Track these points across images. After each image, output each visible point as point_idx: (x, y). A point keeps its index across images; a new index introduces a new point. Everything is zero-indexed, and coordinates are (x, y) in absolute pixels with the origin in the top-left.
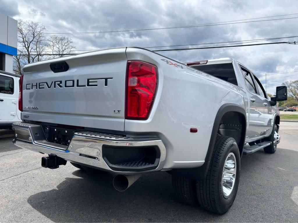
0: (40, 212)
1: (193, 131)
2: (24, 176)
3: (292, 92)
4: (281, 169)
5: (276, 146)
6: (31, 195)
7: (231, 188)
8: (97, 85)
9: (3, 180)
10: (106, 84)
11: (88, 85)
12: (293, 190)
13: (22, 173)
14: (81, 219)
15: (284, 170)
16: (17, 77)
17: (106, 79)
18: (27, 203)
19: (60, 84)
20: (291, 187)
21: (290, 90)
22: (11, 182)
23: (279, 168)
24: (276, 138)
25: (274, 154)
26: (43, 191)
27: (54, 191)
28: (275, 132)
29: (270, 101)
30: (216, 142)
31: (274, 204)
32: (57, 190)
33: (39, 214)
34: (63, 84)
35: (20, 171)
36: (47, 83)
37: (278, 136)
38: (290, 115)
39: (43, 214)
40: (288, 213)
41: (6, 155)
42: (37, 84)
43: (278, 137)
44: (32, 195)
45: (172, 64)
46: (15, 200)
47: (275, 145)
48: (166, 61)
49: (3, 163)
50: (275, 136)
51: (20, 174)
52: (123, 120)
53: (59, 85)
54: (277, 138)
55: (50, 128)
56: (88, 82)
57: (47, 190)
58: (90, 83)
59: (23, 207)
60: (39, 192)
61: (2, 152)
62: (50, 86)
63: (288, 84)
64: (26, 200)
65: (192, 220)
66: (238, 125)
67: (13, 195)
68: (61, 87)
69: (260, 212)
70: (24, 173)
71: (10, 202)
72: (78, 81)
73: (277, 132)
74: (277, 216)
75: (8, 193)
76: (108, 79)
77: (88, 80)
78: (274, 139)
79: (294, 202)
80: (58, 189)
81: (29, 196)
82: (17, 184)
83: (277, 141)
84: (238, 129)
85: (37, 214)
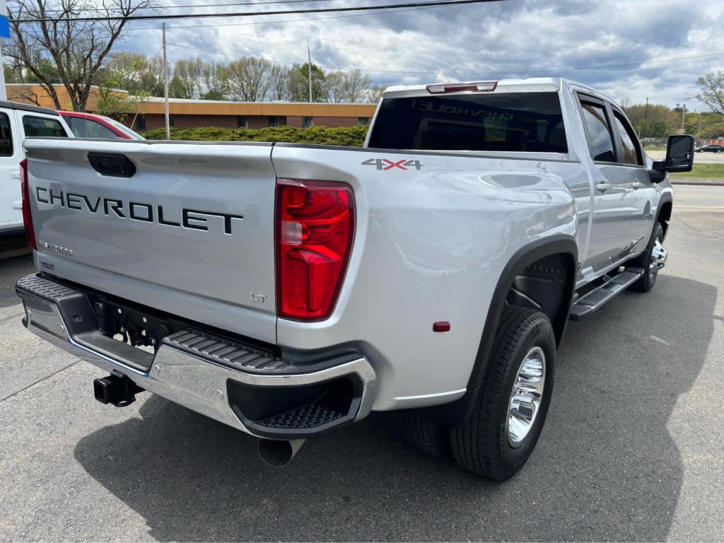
0: (105, 485)
1: (441, 328)
2: (62, 380)
3: (720, 102)
4: (658, 339)
5: (655, 274)
6: (82, 436)
7: (529, 423)
8: (206, 229)
9: (15, 394)
10: (228, 230)
11: (186, 224)
12: (675, 402)
13: (57, 372)
14: (196, 502)
15: (664, 342)
16: (15, 109)
17: (228, 218)
18: (74, 460)
19: (120, 209)
20: (673, 395)
21: (715, 98)
22: (34, 401)
23: (654, 337)
24: (657, 256)
25: (648, 294)
26: (108, 424)
27: (133, 423)
28: (657, 242)
29: (649, 171)
30: (499, 329)
31: (625, 446)
32: (141, 421)
33: (102, 491)
34: (125, 209)
35: (52, 366)
36: (85, 198)
37: (662, 251)
38: (708, 166)
39: (112, 489)
40: (654, 472)
41: (15, 316)
42: (62, 193)
43: (661, 253)
44: (84, 438)
45: (393, 165)
46: (46, 453)
47: (653, 273)
48: (375, 162)
49: (9, 343)
50: (656, 252)
51: (54, 374)
52: (274, 319)
53: (115, 208)
54: (660, 257)
55: (106, 306)
56: (186, 218)
57: (118, 422)
58: (189, 220)
59: (65, 473)
60: (100, 428)
61: (4, 306)
62: (94, 208)
63: (712, 81)
64: (71, 451)
65: (439, 497)
66: (556, 271)
67: (41, 439)
68: (121, 215)
69: (591, 468)
70: (62, 372)
71: (36, 458)
72: (160, 209)
73: (661, 241)
74: (627, 480)
75: (29, 434)
76: (232, 218)
77: (185, 211)
78: (651, 260)
79: (671, 440)
80: (142, 419)
81: (78, 441)
82: (49, 405)
83: (659, 265)
84: (557, 279)
85: (96, 490)
